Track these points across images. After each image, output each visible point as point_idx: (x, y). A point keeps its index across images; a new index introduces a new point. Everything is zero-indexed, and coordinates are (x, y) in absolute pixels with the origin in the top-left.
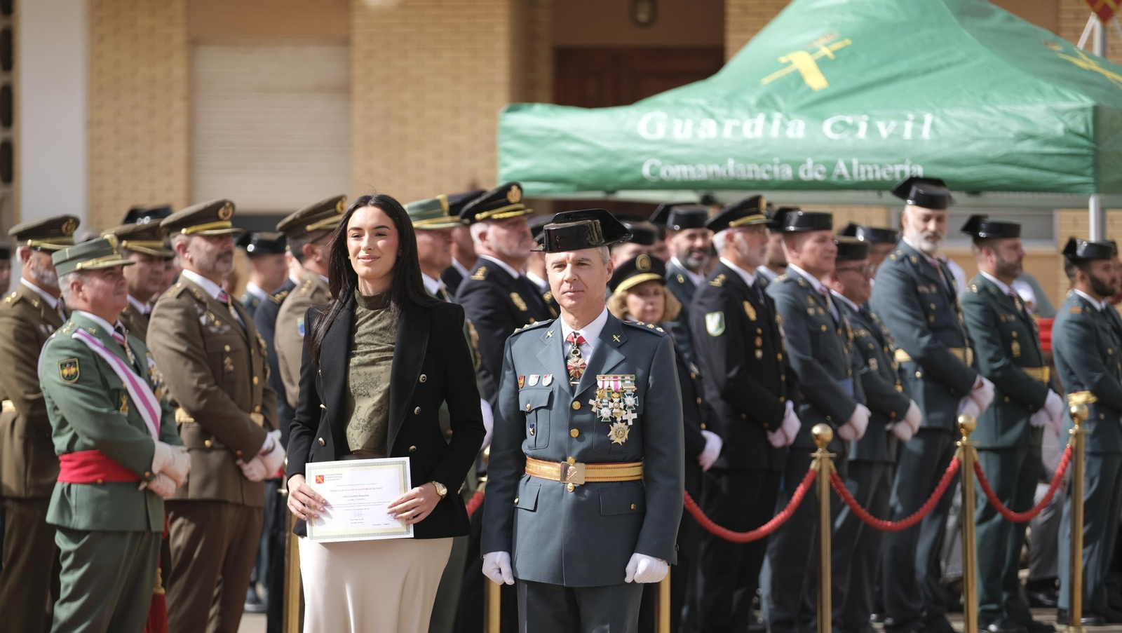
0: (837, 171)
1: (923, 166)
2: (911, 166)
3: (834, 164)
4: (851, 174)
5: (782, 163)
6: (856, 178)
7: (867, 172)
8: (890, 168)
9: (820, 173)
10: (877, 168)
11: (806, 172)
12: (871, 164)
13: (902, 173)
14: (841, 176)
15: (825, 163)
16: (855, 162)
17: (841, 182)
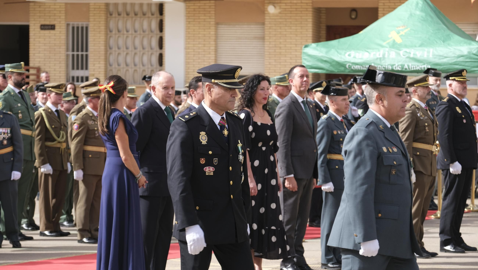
0: (405, 67)
1: (430, 66)
2: (427, 66)
3: (404, 65)
4: (409, 68)
5: (388, 65)
6: (411, 69)
7: (414, 68)
8: (421, 67)
9: (400, 68)
10: (417, 66)
11: (395, 67)
12: (415, 65)
13: (424, 68)
14: (406, 69)
15: (401, 65)
16: (410, 65)
17: (406, 70)
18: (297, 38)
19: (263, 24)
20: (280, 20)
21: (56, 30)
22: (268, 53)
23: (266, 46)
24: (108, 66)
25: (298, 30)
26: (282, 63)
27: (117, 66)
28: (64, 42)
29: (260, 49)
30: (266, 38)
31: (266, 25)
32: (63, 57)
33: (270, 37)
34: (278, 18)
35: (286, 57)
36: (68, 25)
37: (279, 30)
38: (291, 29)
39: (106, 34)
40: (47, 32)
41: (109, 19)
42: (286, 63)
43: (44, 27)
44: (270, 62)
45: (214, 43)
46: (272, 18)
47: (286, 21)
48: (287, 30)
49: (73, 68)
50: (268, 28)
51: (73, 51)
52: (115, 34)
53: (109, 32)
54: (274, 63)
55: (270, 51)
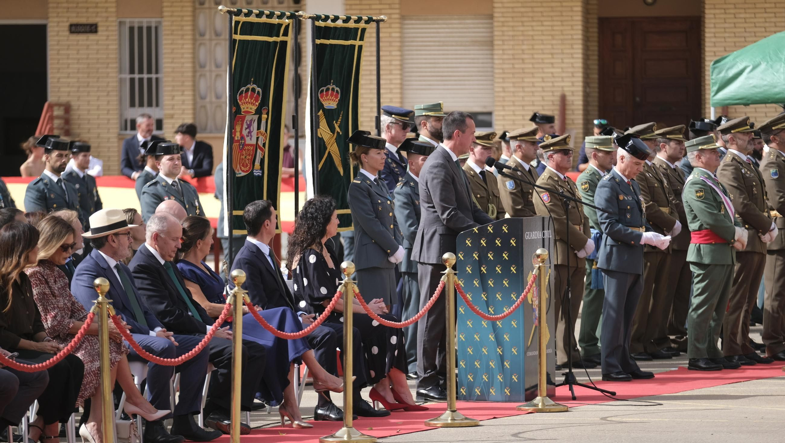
18: (554, 42)
19: (491, 17)
20: (523, 10)
21: (99, 33)
22: (501, 71)
23: (495, 57)
24: (198, 100)
25: (555, 28)
26: (526, 89)
27: (214, 99)
28: (114, 55)
29: (482, 63)
30: (496, 43)
31: (495, 19)
32: (114, 84)
33: (503, 41)
34: (520, 5)
35: (533, 77)
36: (121, 24)
37: (521, 28)
38: (543, 25)
39: (194, 40)
40: (82, 38)
41: (197, 11)
42: (533, 89)
43: (76, 29)
44: (503, 88)
45: (398, 53)
46: (506, 5)
47: (533, 12)
48: (535, 28)
49: (132, 104)
50: (500, 24)
51: (132, 71)
52: (211, 40)
53: (198, 37)
54: (512, 89)
55: (505, 66)
